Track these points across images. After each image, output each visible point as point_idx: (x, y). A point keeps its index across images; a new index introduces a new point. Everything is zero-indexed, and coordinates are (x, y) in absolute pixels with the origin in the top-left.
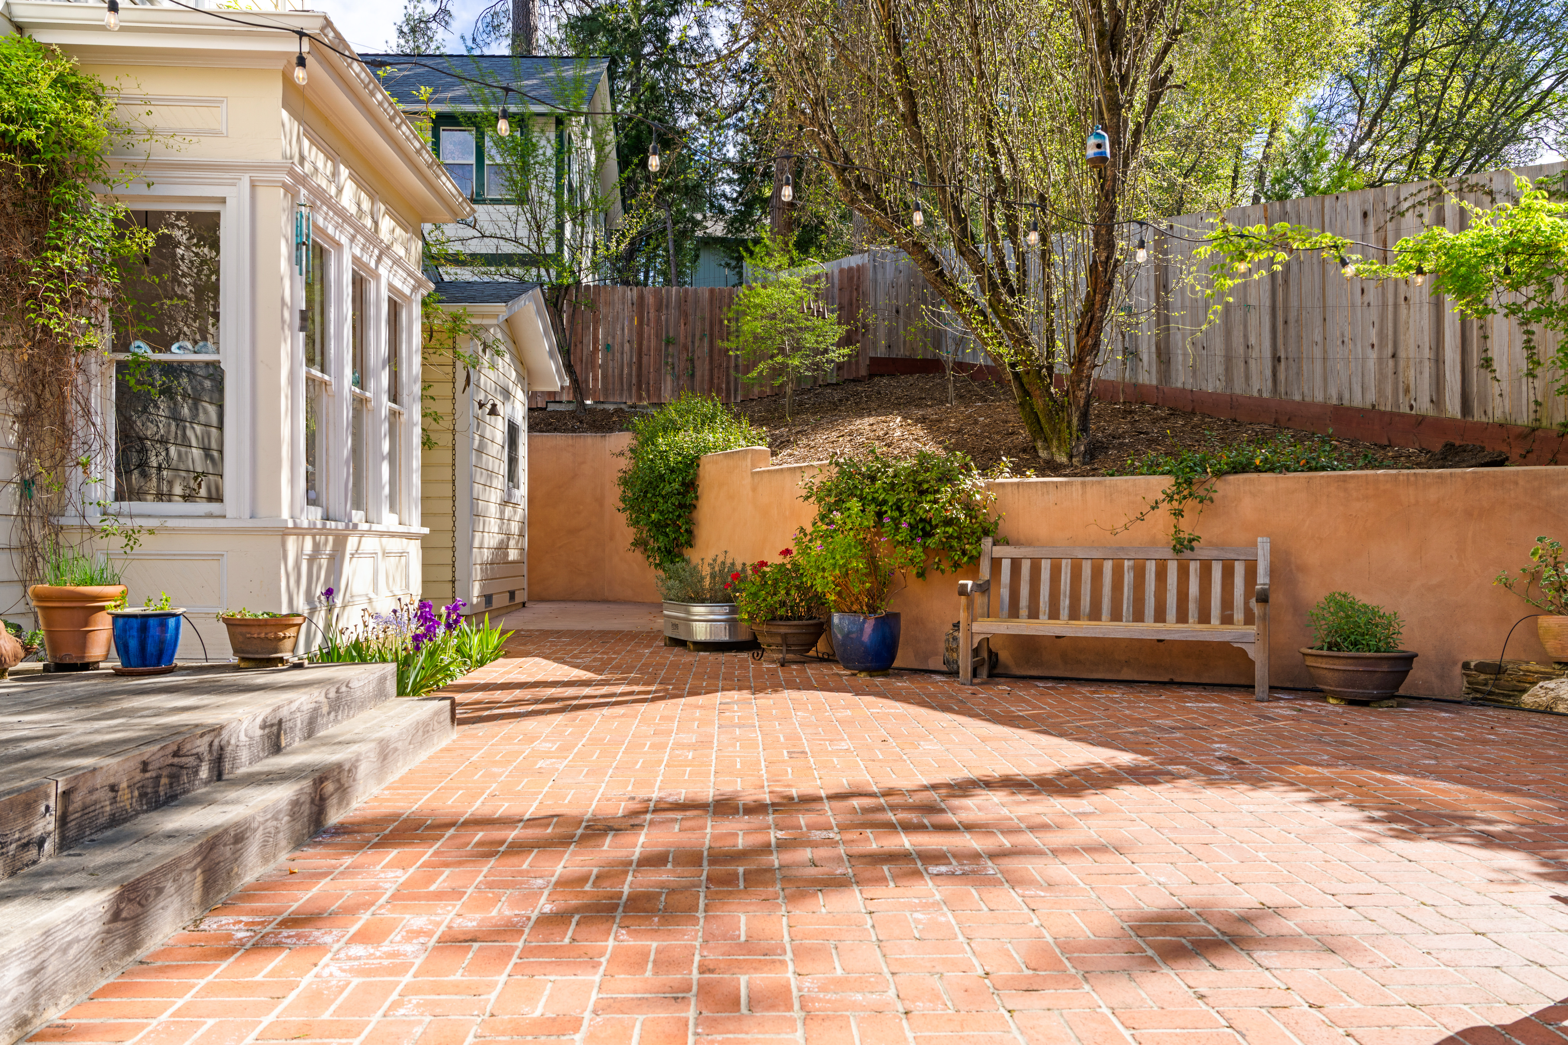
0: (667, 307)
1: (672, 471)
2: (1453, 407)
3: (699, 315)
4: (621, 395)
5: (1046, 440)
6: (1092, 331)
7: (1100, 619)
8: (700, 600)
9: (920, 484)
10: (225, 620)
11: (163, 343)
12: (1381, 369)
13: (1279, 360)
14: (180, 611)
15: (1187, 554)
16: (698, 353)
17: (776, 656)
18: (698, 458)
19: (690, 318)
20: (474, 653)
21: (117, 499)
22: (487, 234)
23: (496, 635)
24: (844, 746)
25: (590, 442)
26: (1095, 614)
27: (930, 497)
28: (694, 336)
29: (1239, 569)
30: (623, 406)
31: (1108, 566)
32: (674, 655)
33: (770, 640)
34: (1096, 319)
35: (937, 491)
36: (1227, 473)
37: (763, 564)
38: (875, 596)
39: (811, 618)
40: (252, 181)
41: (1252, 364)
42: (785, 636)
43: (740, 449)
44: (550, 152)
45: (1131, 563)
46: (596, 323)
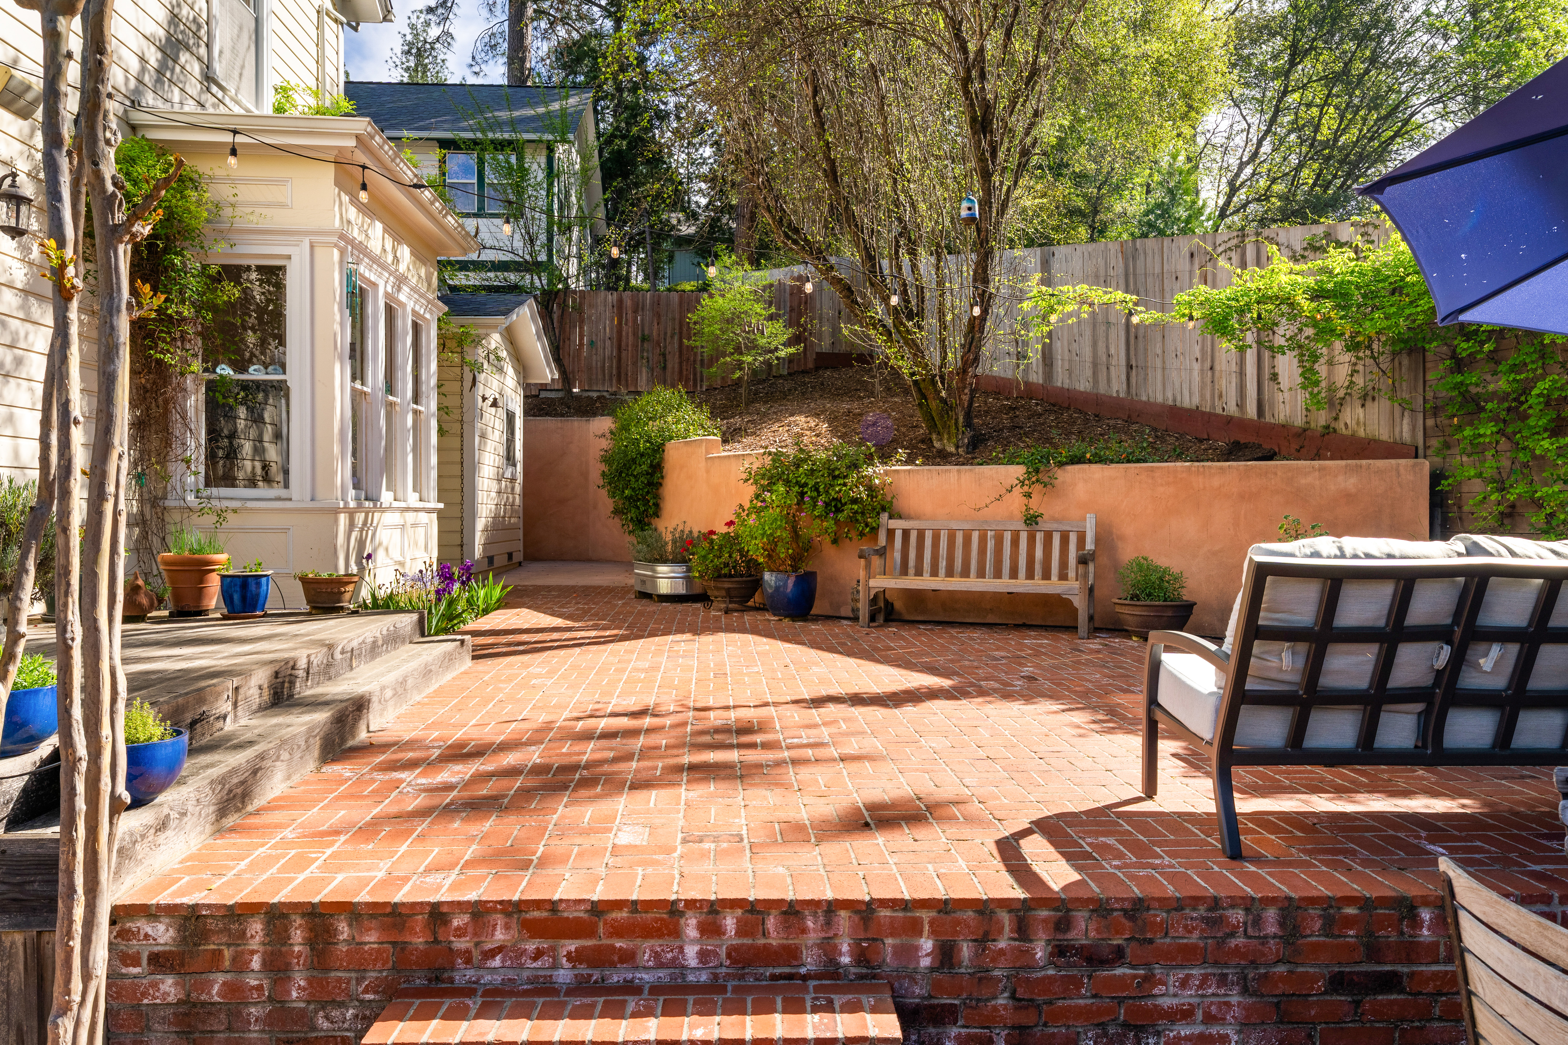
0: (643, 309)
1: (642, 455)
2: (1251, 411)
3: (670, 316)
4: (603, 384)
5: (939, 433)
6: (973, 348)
7: (968, 577)
8: (664, 561)
9: (833, 471)
10: (301, 579)
11: (241, 366)
12: (1202, 378)
13: (1131, 367)
14: (269, 572)
15: (1035, 527)
16: (669, 348)
17: (723, 606)
18: (663, 444)
19: (663, 319)
20: (480, 603)
21: (207, 485)
22: (488, 245)
23: (498, 589)
24: (756, 669)
25: (576, 424)
26: (965, 573)
27: (840, 481)
28: (666, 334)
29: (1073, 538)
30: (605, 394)
31: (975, 536)
32: (641, 606)
33: (716, 593)
34: (976, 339)
35: (845, 477)
36: (1067, 464)
37: (712, 532)
38: (796, 560)
39: (750, 575)
40: (311, 243)
41: (1112, 369)
42: (728, 590)
43: (697, 438)
44: (541, 176)
45: (993, 533)
46: (582, 322)
